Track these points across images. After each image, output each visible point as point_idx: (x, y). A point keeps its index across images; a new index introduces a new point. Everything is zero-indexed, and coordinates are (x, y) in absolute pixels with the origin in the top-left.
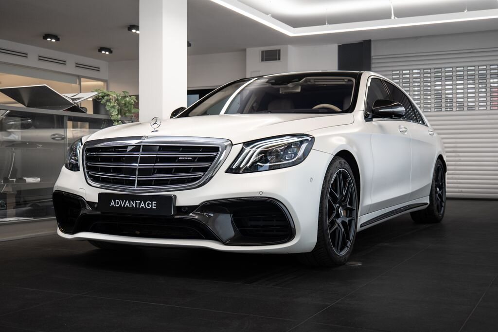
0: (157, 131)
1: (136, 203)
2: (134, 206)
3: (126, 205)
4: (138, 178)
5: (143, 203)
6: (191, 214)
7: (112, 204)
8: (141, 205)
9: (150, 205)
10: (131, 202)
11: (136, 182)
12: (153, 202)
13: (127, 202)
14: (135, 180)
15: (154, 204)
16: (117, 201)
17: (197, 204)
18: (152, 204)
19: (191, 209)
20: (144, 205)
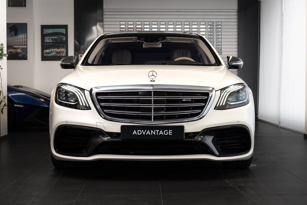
0: (154, 81)
1: (156, 132)
2: (155, 134)
3: (147, 133)
4: (154, 114)
5: (161, 131)
6: (195, 138)
7: (134, 133)
8: (160, 133)
9: (168, 133)
10: (152, 131)
11: (153, 117)
12: (170, 131)
13: (148, 131)
14: (151, 116)
15: (171, 132)
16: (138, 131)
17: (200, 130)
18: (169, 132)
19: (196, 134)
20: (162, 133)
